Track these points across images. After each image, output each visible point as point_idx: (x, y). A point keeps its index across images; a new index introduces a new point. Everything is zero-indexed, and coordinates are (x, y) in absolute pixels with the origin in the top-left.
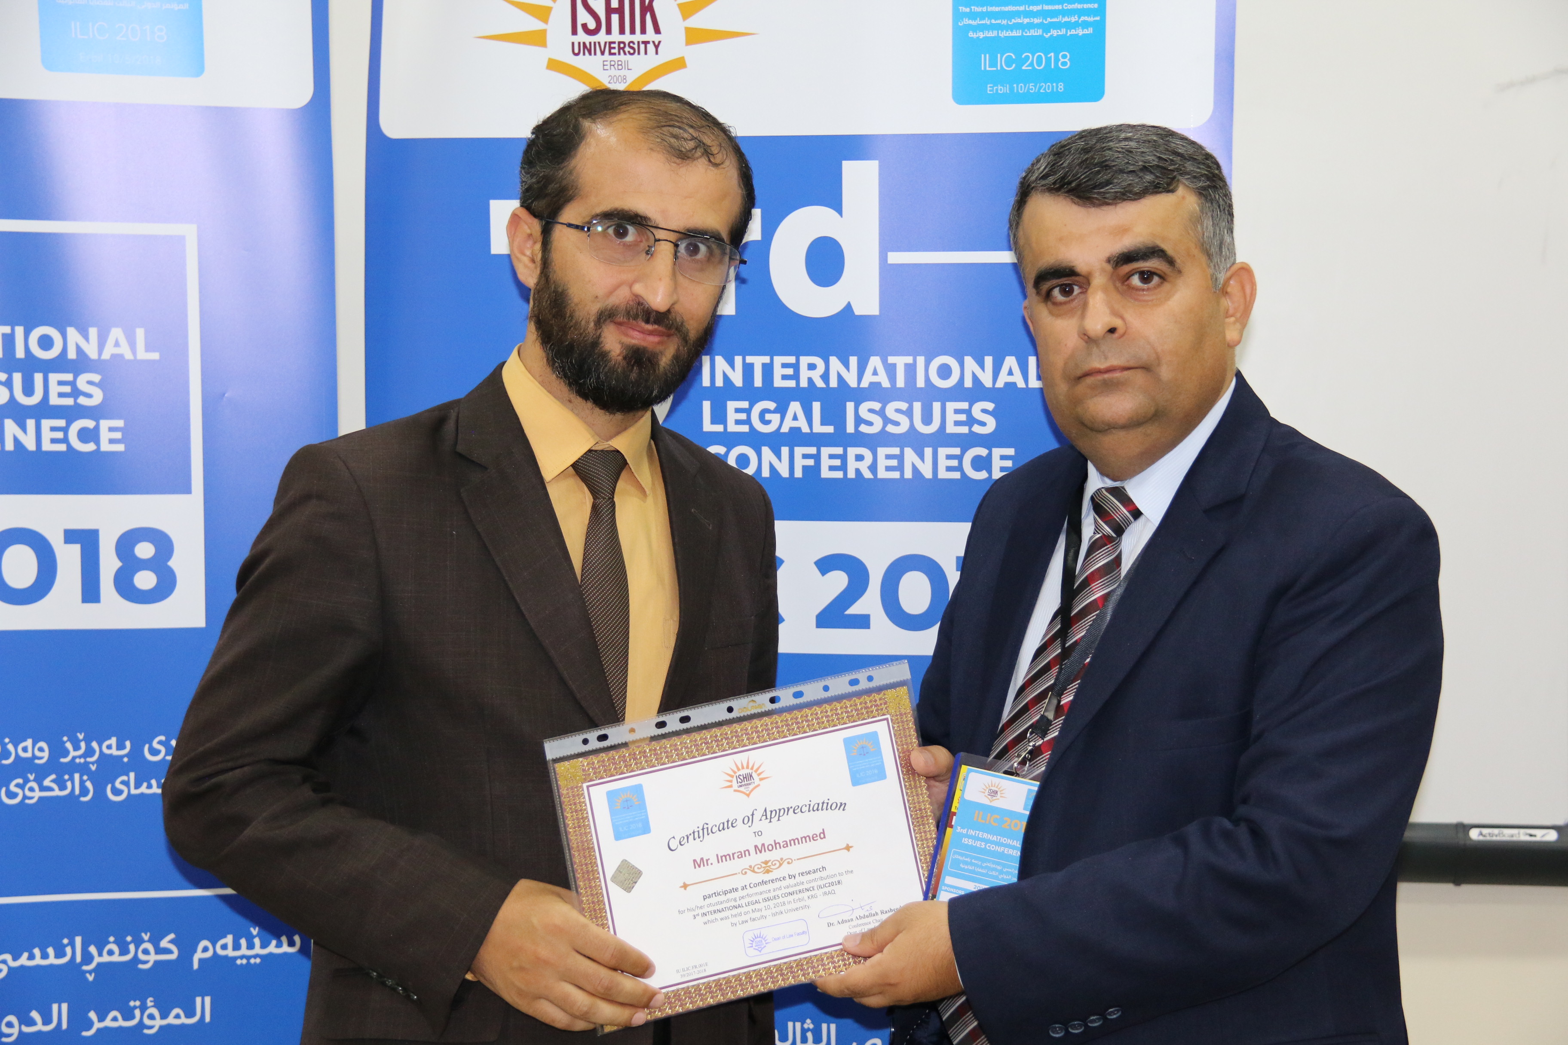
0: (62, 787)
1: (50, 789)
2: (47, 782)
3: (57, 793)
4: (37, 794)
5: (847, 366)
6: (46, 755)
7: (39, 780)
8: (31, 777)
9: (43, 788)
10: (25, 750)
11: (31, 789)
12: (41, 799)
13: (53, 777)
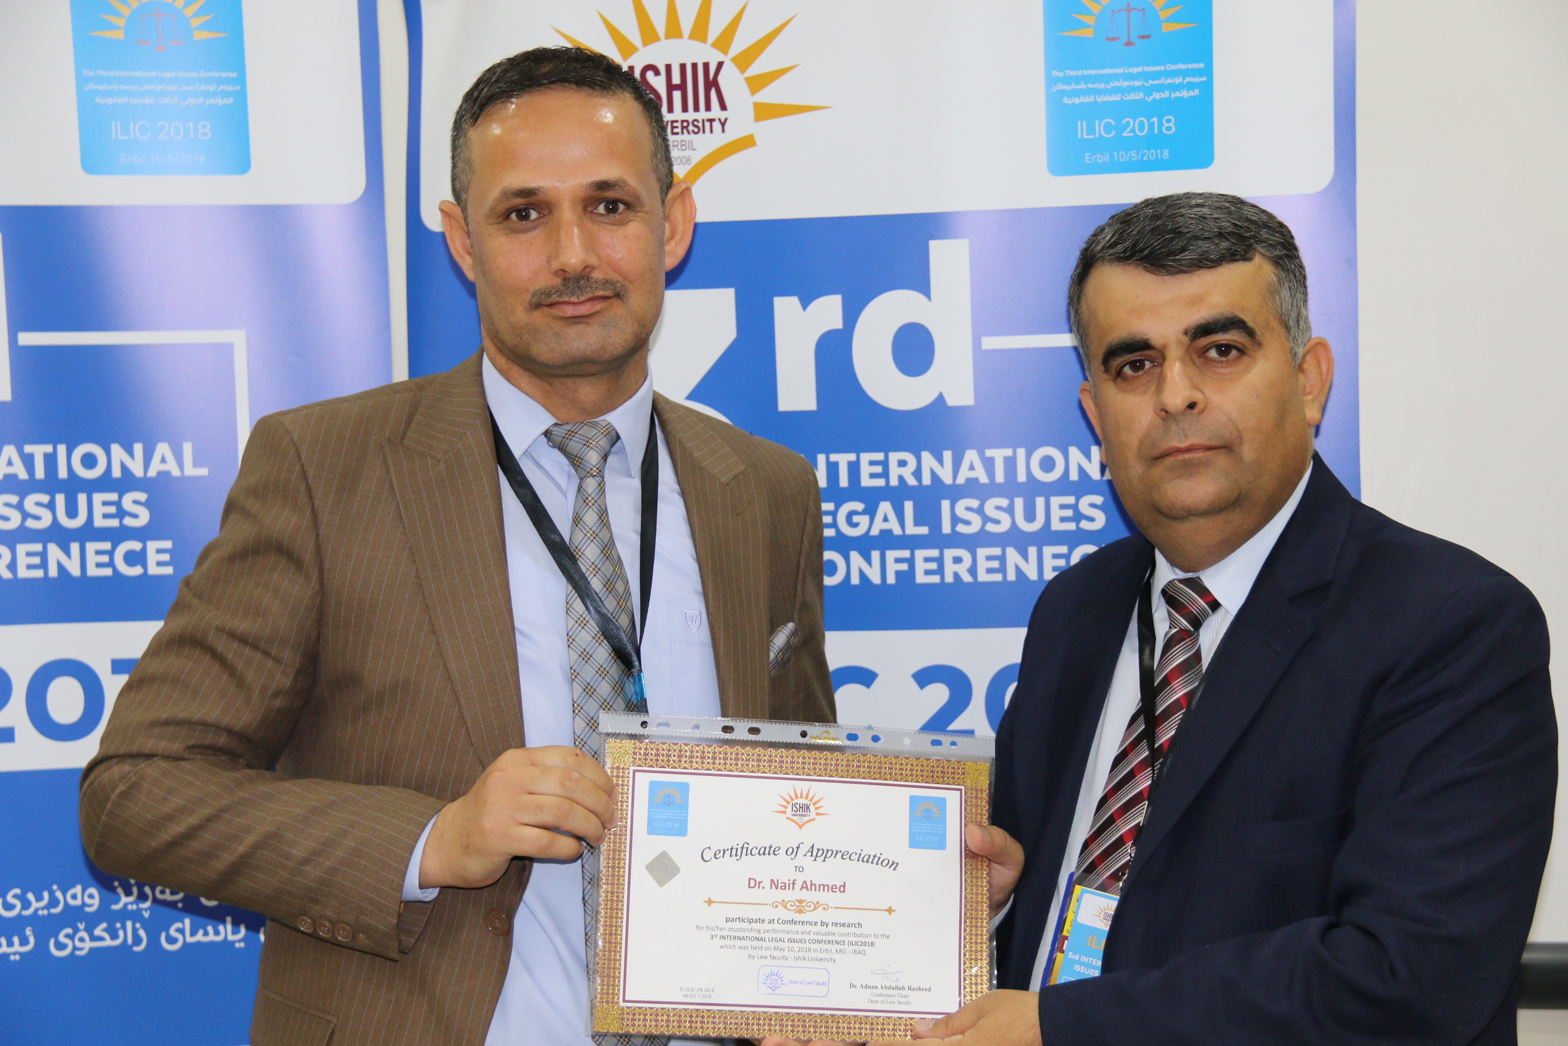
0: (114, 936)
1: (101, 939)
2: (98, 932)
3: (109, 942)
4: (88, 945)
5: (940, 461)
6: (96, 902)
7: (89, 930)
8: (81, 926)
9: (93, 938)
10: (74, 897)
11: (82, 940)
12: (92, 950)
13: (104, 925)
